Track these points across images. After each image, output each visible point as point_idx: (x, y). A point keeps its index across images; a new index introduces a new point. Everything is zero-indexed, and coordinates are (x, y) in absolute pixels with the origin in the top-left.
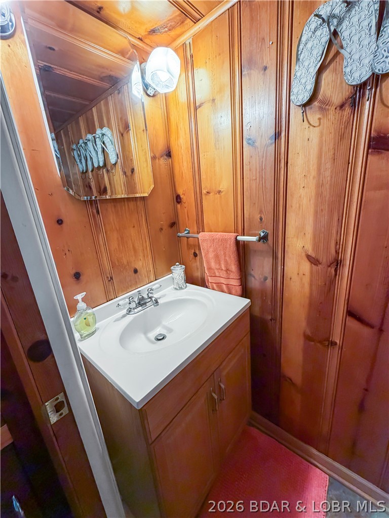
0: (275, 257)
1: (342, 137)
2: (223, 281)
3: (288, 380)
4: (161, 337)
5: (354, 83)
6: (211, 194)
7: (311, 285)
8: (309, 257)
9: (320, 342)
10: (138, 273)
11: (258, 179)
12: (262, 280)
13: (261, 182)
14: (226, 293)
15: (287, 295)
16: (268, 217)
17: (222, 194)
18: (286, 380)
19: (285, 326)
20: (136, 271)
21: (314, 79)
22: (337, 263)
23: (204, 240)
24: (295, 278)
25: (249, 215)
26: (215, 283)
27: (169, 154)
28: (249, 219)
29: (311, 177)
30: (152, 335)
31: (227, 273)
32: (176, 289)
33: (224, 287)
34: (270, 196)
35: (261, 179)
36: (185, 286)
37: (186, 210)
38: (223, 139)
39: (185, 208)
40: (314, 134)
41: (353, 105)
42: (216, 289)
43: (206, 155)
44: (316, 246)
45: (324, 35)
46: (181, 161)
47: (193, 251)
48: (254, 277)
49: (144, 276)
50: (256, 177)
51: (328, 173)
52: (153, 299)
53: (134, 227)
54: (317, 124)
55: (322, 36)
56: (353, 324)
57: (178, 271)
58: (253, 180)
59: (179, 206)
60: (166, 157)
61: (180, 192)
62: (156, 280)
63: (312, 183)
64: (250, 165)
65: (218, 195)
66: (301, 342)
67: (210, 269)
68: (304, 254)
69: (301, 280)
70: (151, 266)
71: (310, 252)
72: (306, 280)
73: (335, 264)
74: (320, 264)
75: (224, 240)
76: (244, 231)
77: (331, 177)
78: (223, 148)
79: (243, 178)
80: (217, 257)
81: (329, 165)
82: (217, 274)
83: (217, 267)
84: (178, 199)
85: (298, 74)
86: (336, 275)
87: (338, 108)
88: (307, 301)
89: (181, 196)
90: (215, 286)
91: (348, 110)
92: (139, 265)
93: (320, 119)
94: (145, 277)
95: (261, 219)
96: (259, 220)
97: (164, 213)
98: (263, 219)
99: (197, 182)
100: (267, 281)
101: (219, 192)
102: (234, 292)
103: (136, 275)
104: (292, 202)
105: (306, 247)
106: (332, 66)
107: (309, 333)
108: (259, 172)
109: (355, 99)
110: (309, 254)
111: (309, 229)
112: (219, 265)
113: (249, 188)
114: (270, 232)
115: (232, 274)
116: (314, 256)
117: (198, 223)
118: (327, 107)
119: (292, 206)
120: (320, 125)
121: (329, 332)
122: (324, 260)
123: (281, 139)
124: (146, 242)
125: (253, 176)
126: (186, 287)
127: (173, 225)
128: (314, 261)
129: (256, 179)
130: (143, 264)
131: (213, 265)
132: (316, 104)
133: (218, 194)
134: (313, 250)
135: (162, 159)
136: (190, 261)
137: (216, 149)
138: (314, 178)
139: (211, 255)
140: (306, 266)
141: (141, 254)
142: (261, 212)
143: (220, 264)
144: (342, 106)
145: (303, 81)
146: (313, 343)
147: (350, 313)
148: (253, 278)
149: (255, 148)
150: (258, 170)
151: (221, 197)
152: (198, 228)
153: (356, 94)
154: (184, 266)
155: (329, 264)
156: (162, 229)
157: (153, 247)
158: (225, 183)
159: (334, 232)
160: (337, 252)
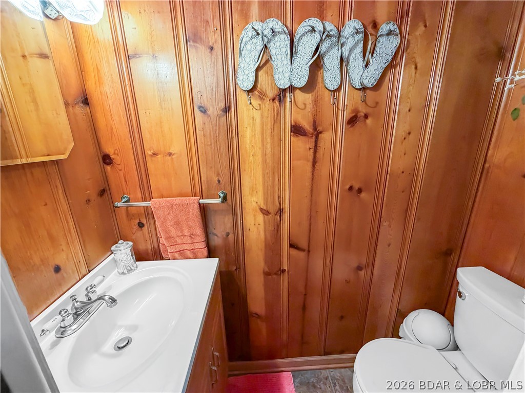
0: (234, 214)
1: (276, 122)
2: (186, 247)
3: (254, 315)
4: (123, 342)
5: (281, 87)
6: (159, 156)
7: (265, 231)
8: (261, 209)
9: (276, 274)
10: (62, 271)
11: (213, 145)
12: (225, 236)
13: (216, 148)
14: (190, 258)
15: (247, 244)
16: (225, 179)
17: (174, 156)
18: (253, 316)
19: (248, 270)
20: (57, 269)
21: (254, 74)
22: (280, 211)
23: (159, 208)
24: (253, 228)
25: (207, 178)
26: (177, 252)
27: (86, 102)
28: (207, 181)
29: (258, 148)
30: (109, 347)
31: (192, 238)
32: (123, 273)
33: (189, 253)
34: (225, 161)
35: (216, 145)
36: (135, 266)
37: (121, 174)
38: (171, 100)
39: (121, 170)
40: (257, 115)
41: (280, 100)
42: (178, 258)
43: (148, 114)
44: (266, 200)
45: (258, 44)
46: (109, 113)
47: (137, 221)
48: (217, 235)
49: (70, 271)
50: (211, 143)
51: (269, 146)
52: (107, 298)
53: (46, 205)
54: (259, 108)
55: (257, 44)
56: (294, 252)
57: (123, 251)
58: (208, 145)
59: (109, 168)
60: (82, 105)
61: (110, 151)
62: (89, 272)
63: (259, 152)
64: (203, 131)
65: (168, 158)
66: (262, 278)
67: (169, 238)
68: (258, 208)
69: (258, 229)
70: (80, 255)
71: (263, 206)
72: (261, 228)
73: (279, 212)
74: (270, 214)
75: (185, 206)
76: (202, 194)
77: (271, 149)
78: (170, 109)
79: (197, 143)
80: (178, 224)
81: (269, 140)
82: (179, 241)
83: (179, 234)
84: (107, 159)
85: (242, 65)
86: (280, 220)
87: (271, 100)
88: (263, 244)
89: (112, 157)
90: (176, 255)
91: (277, 103)
92: (60, 259)
93: (260, 105)
94: (73, 272)
95: (219, 181)
96: (217, 182)
97: (89, 179)
98: (221, 182)
99: (138, 141)
100: (229, 236)
101: (170, 154)
102: (199, 255)
103: (59, 275)
104: (245, 167)
105: (259, 203)
106: (265, 68)
107: (267, 270)
108: (214, 139)
109: (280, 97)
110: (262, 207)
111: (260, 188)
112: (181, 232)
113: (204, 153)
114: (228, 192)
115: (196, 238)
116: (265, 208)
117: (142, 188)
118: (264, 97)
119: (245, 170)
120: (260, 109)
121: (281, 263)
122: (272, 211)
123: (231, 113)
124: (67, 222)
125: (208, 142)
126: (137, 267)
127: (102, 193)
128: (265, 212)
129: (211, 145)
130: (67, 256)
131: (173, 232)
132: (256, 92)
133: (168, 156)
134: (264, 204)
135: (77, 107)
136: (134, 234)
137: (162, 109)
138: (260, 148)
139: (170, 223)
140: (260, 218)
141: (63, 243)
142: (218, 175)
143: (182, 230)
144: (274, 100)
145: (247, 73)
146: (270, 277)
147: (292, 246)
148: (216, 237)
149: (209, 116)
150: (212, 137)
151: (172, 160)
152: (143, 193)
153: (281, 94)
154: (131, 243)
155: (275, 213)
156: (89, 201)
157: (79, 227)
158: (178, 146)
159: (277, 189)
160: (280, 204)
